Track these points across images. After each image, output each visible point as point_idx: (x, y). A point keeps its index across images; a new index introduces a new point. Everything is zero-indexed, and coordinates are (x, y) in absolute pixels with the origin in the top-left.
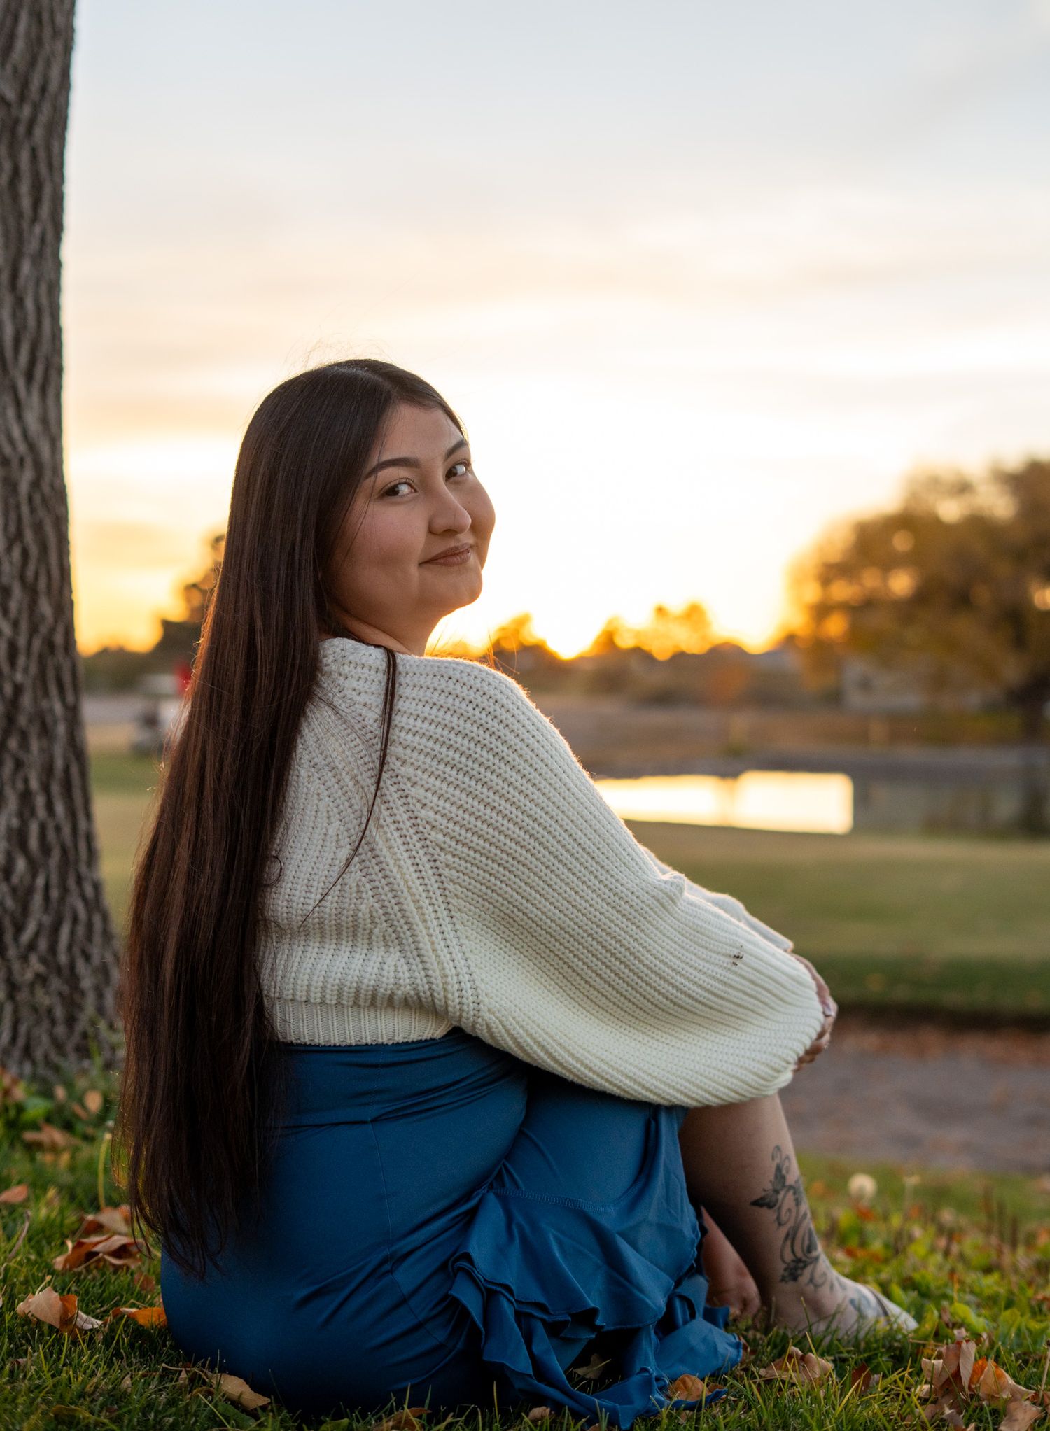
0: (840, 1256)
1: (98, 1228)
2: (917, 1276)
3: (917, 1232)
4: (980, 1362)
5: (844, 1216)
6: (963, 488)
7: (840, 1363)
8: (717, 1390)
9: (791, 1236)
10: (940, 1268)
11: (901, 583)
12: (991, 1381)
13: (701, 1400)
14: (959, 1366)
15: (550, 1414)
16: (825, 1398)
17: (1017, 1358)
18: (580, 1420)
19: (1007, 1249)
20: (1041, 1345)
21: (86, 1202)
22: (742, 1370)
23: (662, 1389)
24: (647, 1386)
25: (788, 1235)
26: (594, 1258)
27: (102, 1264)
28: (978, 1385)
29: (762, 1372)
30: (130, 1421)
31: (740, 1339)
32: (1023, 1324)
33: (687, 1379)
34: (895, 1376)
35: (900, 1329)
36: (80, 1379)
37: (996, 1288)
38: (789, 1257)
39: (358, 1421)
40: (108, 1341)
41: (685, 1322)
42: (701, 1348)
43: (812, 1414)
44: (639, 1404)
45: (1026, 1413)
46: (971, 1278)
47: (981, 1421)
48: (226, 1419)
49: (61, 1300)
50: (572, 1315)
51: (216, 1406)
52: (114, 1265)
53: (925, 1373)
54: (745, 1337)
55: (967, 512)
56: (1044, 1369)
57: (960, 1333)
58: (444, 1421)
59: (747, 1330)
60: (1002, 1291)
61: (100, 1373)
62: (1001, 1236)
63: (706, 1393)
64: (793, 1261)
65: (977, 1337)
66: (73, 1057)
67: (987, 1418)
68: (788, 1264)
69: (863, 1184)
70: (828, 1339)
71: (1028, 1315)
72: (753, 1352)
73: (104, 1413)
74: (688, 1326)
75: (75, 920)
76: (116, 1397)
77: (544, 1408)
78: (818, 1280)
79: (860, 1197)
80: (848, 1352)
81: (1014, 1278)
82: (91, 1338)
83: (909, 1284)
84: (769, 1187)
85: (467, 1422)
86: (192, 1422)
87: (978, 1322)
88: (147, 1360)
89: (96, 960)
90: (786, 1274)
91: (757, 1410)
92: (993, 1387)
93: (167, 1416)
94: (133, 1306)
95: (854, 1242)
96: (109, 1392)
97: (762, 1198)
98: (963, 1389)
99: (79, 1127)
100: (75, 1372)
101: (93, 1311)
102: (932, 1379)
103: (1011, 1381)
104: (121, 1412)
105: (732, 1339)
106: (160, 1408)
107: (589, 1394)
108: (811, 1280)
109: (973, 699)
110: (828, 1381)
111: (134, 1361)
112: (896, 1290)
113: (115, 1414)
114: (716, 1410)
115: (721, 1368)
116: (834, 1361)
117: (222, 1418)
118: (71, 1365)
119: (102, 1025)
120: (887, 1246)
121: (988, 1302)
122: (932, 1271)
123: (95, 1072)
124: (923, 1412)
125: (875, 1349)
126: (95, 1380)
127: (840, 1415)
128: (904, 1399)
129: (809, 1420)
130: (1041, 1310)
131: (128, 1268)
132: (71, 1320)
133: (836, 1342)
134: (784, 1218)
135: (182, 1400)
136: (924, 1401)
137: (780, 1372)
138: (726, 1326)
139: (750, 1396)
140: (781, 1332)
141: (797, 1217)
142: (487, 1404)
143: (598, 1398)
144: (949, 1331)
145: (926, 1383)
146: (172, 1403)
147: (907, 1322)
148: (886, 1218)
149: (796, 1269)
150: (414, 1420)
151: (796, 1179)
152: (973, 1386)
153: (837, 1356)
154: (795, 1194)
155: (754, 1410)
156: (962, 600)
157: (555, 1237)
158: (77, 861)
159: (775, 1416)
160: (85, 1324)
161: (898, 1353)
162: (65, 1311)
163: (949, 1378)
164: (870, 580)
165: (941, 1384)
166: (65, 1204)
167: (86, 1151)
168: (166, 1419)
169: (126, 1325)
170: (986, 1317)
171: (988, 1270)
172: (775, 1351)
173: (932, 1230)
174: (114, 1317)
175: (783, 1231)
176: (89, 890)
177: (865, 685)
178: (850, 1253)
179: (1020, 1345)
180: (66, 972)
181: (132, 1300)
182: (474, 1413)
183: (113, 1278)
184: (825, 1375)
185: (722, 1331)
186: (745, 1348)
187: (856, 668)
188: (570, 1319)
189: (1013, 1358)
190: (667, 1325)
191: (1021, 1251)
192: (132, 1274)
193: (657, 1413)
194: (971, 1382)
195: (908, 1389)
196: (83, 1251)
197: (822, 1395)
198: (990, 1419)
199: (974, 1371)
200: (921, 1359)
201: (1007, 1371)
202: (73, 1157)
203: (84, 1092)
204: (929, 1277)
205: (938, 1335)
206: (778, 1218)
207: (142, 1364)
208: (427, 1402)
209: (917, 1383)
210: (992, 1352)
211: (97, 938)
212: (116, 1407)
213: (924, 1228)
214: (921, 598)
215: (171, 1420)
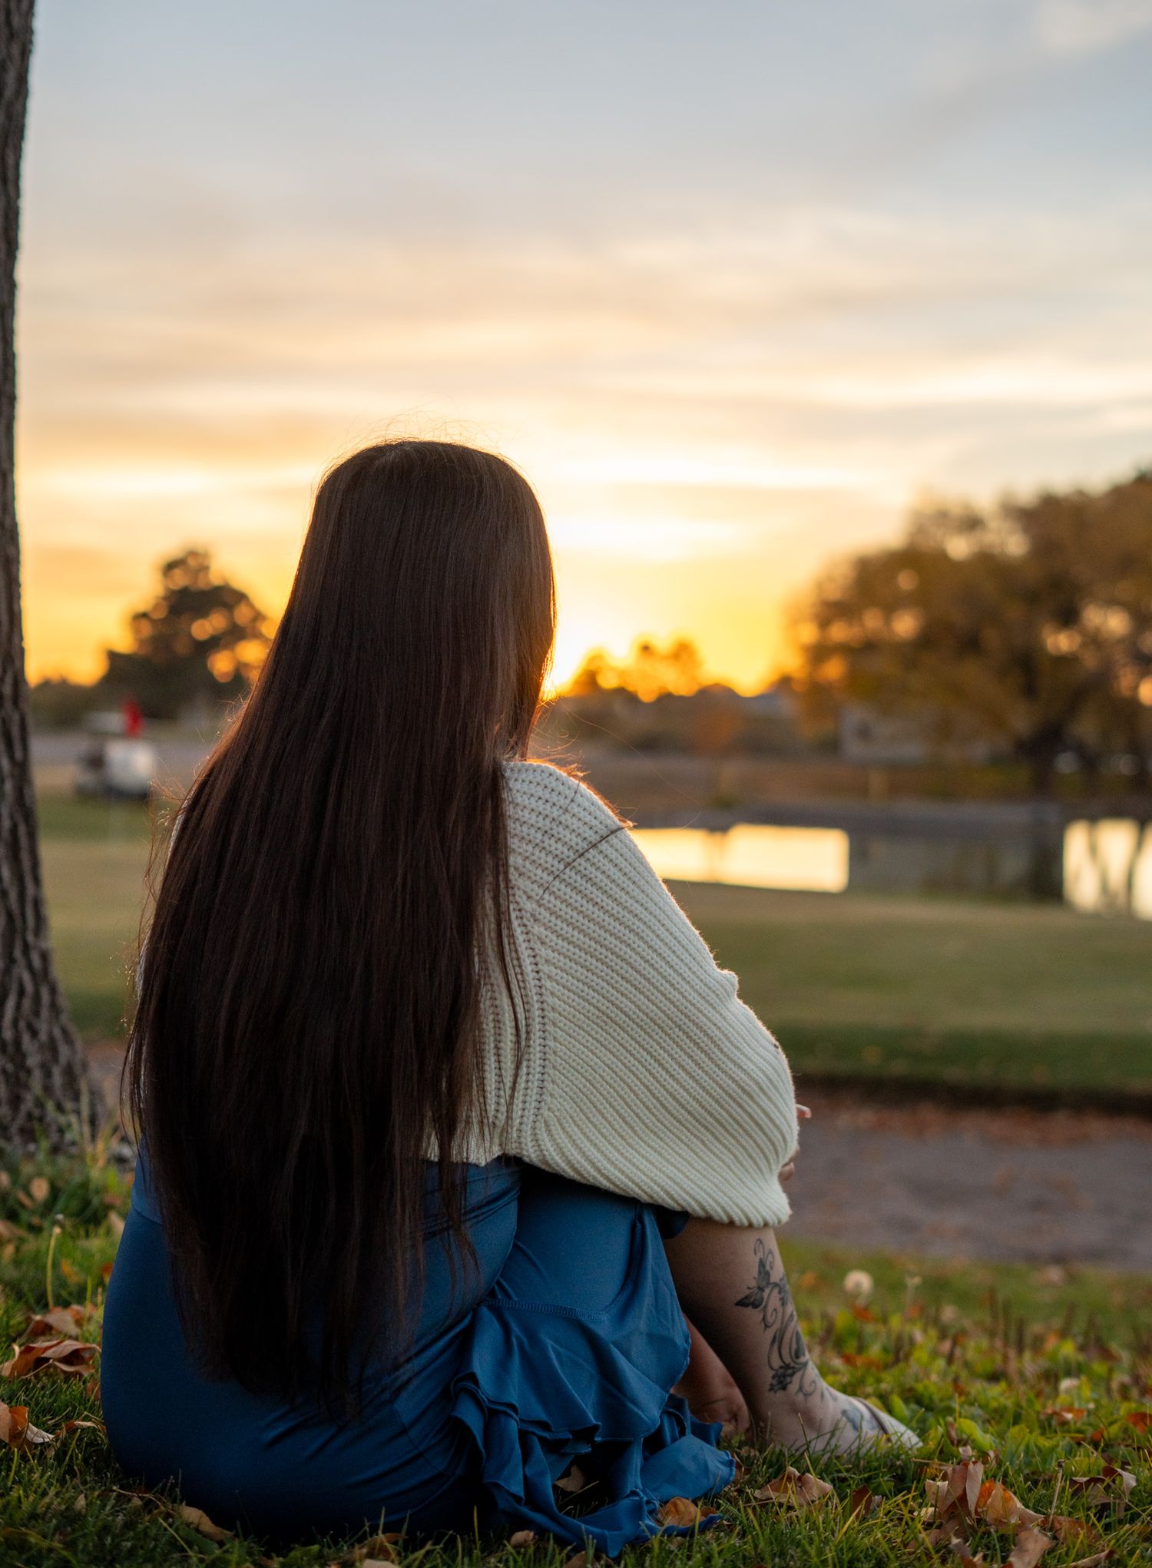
0: (837, 1363)
1: (46, 1329)
2: (920, 1387)
3: (919, 1336)
4: (987, 1485)
5: (842, 1318)
6: (972, 523)
7: (839, 1483)
8: (712, 1515)
9: (778, 1339)
10: (944, 1375)
11: (905, 625)
12: (999, 1505)
13: (694, 1526)
14: (965, 1490)
15: (534, 1538)
16: (824, 1523)
17: (1026, 1480)
18: (566, 1547)
19: (1012, 1353)
20: (1050, 1464)
21: (32, 1301)
22: (736, 1491)
23: (652, 1512)
24: (637, 1512)
25: (774, 1338)
26: (589, 1368)
27: (51, 1370)
28: (985, 1509)
29: (757, 1493)
30: (86, 1545)
31: (733, 1457)
32: (1032, 1441)
33: (679, 1502)
34: (900, 1498)
35: (901, 1447)
36: (31, 1498)
37: (1002, 1400)
38: (776, 1363)
39: (330, 1548)
40: (60, 1456)
41: (674, 1440)
42: (692, 1467)
43: (811, 1541)
44: (628, 1529)
45: (1036, 1543)
46: (977, 1387)
47: (988, 1548)
48: (186, 1544)
49: (10, 1412)
50: (571, 1432)
51: (177, 1531)
52: (65, 1372)
53: (929, 1494)
54: (738, 1455)
55: (976, 549)
56: (1054, 1491)
57: (966, 1451)
58: (422, 1547)
59: (740, 1448)
60: (1009, 1403)
61: (52, 1492)
62: (1006, 1343)
63: (699, 1519)
64: (781, 1367)
65: (983, 1456)
66: (17, 1140)
67: (995, 1545)
68: (777, 1371)
69: (860, 1280)
70: (826, 1457)
71: (1037, 1431)
72: (748, 1471)
73: (57, 1537)
74: (677, 1443)
75: (21, 993)
76: (70, 1519)
77: (525, 1532)
78: (807, 1388)
79: (856, 1294)
80: (847, 1470)
81: (1022, 1388)
82: (42, 1453)
83: (911, 1396)
84: (753, 1284)
85: (444, 1550)
86: (151, 1546)
87: (985, 1439)
88: (102, 1478)
89: (43, 1037)
90: (775, 1382)
91: (753, 1537)
92: (1001, 1512)
93: (124, 1541)
94: (86, 1419)
95: (851, 1347)
96: (62, 1514)
97: (747, 1297)
98: (969, 1514)
99: (24, 1216)
100: (25, 1491)
101: (44, 1423)
102: (936, 1502)
103: (1019, 1505)
104: (76, 1535)
105: (725, 1456)
106: (117, 1531)
107: (574, 1517)
108: (801, 1389)
109: (980, 750)
110: (827, 1506)
111: (88, 1479)
112: (897, 1402)
113: (69, 1538)
114: (709, 1535)
115: (712, 1489)
116: (833, 1481)
117: (183, 1543)
118: (20, 1482)
119: (50, 1106)
120: (885, 1350)
121: (994, 1417)
122: (934, 1382)
123: (41, 1157)
124: (927, 1538)
125: (876, 1469)
126: (47, 1500)
127: (840, 1542)
128: (907, 1523)
129: (808, 1547)
130: (1050, 1425)
131: (81, 1375)
132: (21, 1433)
133: (835, 1461)
134: (770, 1319)
135: (141, 1523)
136: (928, 1526)
137: (777, 1494)
138: (718, 1445)
139: (745, 1522)
140: (777, 1450)
141: (783, 1317)
142: (465, 1528)
143: (584, 1523)
144: (954, 1448)
145: (932, 1506)
146: (129, 1525)
147: (909, 1438)
148: (885, 1320)
149: (784, 1376)
150: (390, 1547)
151: (781, 1275)
152: (979, 1510)
153: (836, 1475)
154: (780, 1292)
155: (750, 1537)
156: (970, 644)
157: (553, 1348)
158: (25, 929)
159: (771, 1543)
160: (35, 1438)
161: (899, 1472)
162: (14, 1423)
163: (954, 1503)
164: (872, 621)
165: (945, 1508)
166: (10, 1302)
167: (32, 1244)
168: (124, 1544)
169: (80, 1439)
170: (992, 1434)
171: (994, 1377)
172: (770, 1470)
173: (933, 1333)
174: (67, 1431)
175: (770, 1334)
176: (37, 962)
177: (864, 733)
178: (848, 1360)
179: (1028, 1464)
180: (10, 1049)
181: (86, 1413)
182: (453, 1540)
183: (65, 1387)
184: (824, 1497)
185: (714, 1449)
186: (739, 1467)
187: (855, 715)
188: (571, 1437)
189: (1021, 1478)
190: (655, 1443)
191: (1027, 1355)
192: (84, 1383)
193: (647, 1539)
194: (978, 1506)
195: (911, 1512)
196: (32, 1357)
197: (821, 1519)
198: (997, 1547)
199: (980, 1494)
200: (924, 1480)
201: (1015, 1493)
202: (17, 1249)
203: (30, 1180)
204: (932, 1389)
205: (944, 1455)
206: (764, 1319)
207: (96, 1482)
208: (405, 1527)
209: (920, 1506)
210: (999, 1474)
211: (45, 1012)
212: (69, 1529)
213: (925, 1331)
214: (925, 641)
215: (129, 1544)
